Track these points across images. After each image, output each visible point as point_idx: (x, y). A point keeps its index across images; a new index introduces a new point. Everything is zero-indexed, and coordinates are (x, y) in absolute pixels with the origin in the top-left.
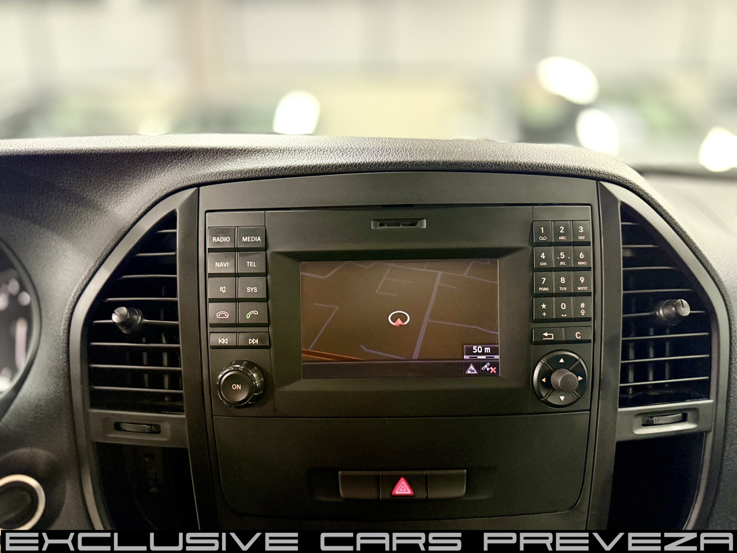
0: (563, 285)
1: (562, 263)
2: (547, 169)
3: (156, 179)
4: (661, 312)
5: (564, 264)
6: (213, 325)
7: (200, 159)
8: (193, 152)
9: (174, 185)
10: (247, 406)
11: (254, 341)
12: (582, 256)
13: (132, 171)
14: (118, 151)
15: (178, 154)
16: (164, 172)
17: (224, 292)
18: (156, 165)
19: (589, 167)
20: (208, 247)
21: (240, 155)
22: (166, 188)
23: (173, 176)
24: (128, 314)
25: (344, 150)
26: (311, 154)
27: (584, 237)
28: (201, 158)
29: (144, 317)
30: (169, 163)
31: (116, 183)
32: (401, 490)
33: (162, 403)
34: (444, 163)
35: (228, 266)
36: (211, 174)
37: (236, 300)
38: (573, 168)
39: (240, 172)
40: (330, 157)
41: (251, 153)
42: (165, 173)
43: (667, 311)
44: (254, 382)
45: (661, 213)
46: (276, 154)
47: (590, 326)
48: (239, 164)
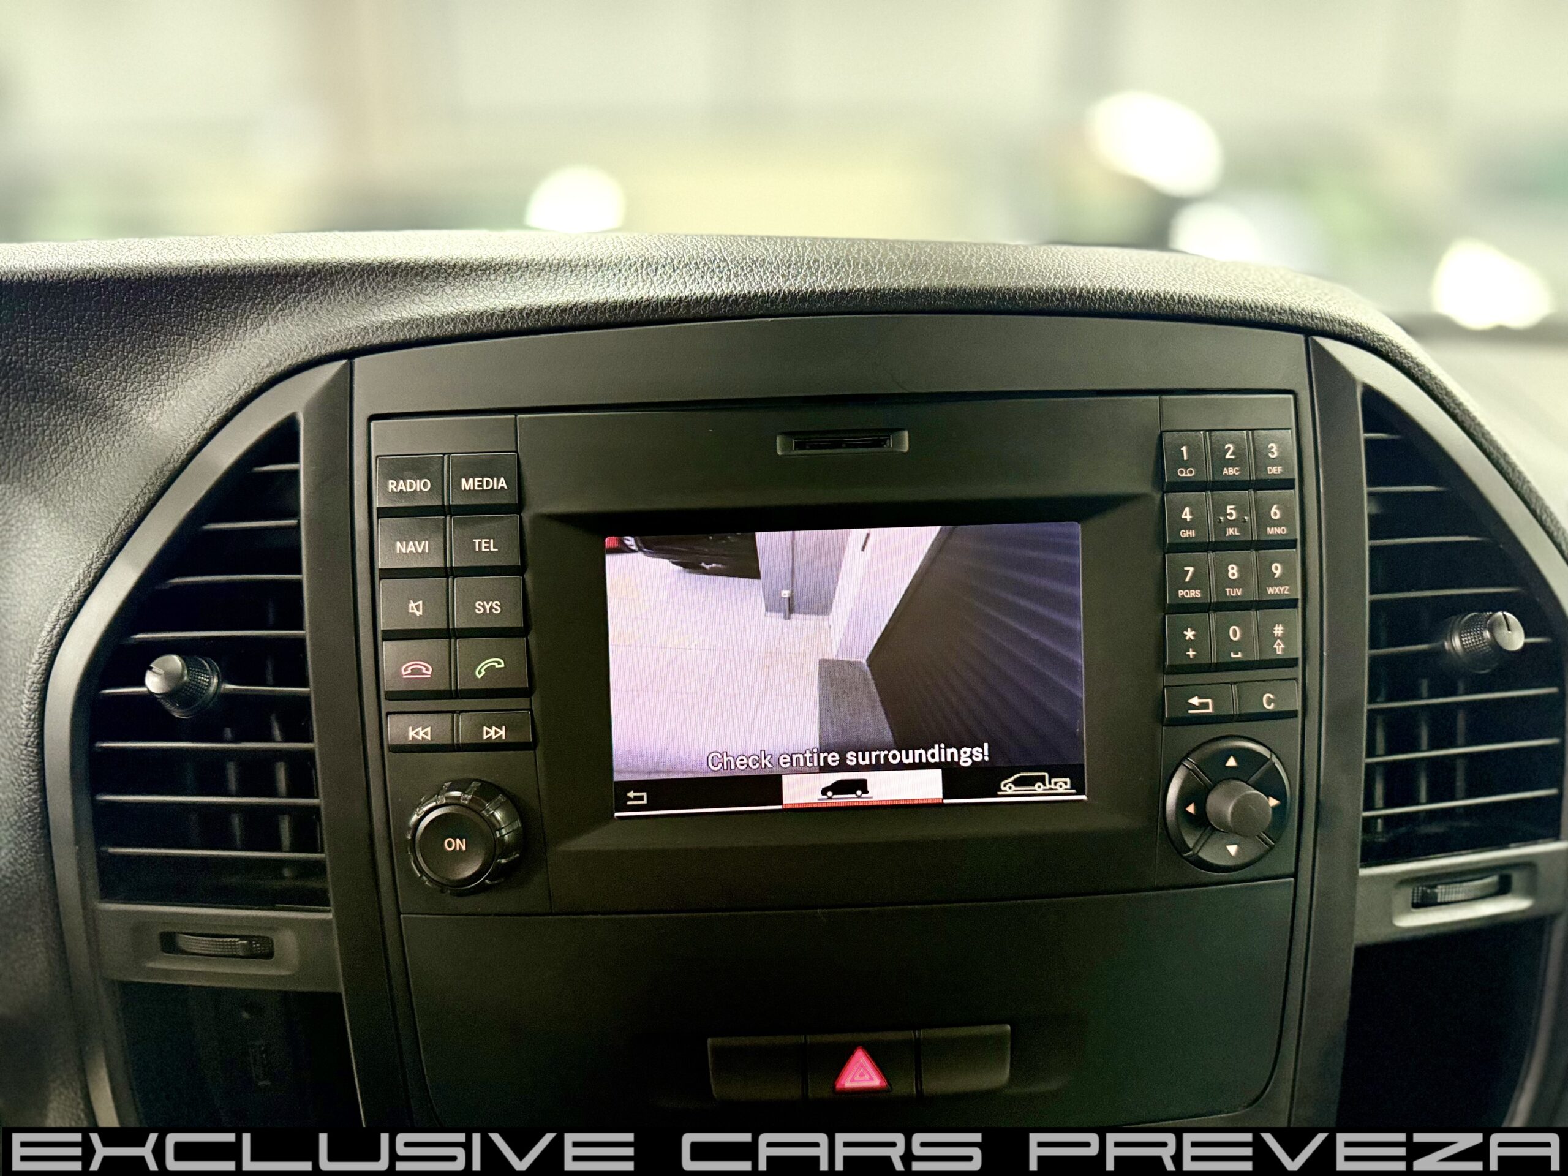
0: (1233, 584)
1: (1231, 531)
2: (1192, 306)
3: (248, 341)
4: (1457, 642)
5: (1237, 534)
6: (392, 696)
7: (353, 289)
8: (337, 273)
9: (292, 355)
10: (482, 888)
11: (496, 733)
12: (1275, 514)
13: (187, 322)
14: (151, 273)
15: (299, 279)
16: (266, 323)
17: (418, 613)
18: (247, 305)
19: (1288, 304)
20: (376, 504)
21: (451, 278)
22: (271, 362)
23: (288, 333)
24: (186, 672)
25: (706, 264)
26: (626, 274)
27: (1280, 469)
28: (355, 288)
29: (225, 678)
30: (279, 302)
31: (147, 352)
32: (857, 1078)
33: (277, 884)
34: (951, 292)
35: (427, 551)
36: (381, 327)
37: (449, 634)
38: (1253, 306)
39: (453, 320)
40: (672, 280)
41: (479, 273)
42: (269, 325)
43: (1468, 640)
44: (497, 833)
45: (1452, 410)
46: (539, 275)
47: (1295, 679)
48: (448, 300)
